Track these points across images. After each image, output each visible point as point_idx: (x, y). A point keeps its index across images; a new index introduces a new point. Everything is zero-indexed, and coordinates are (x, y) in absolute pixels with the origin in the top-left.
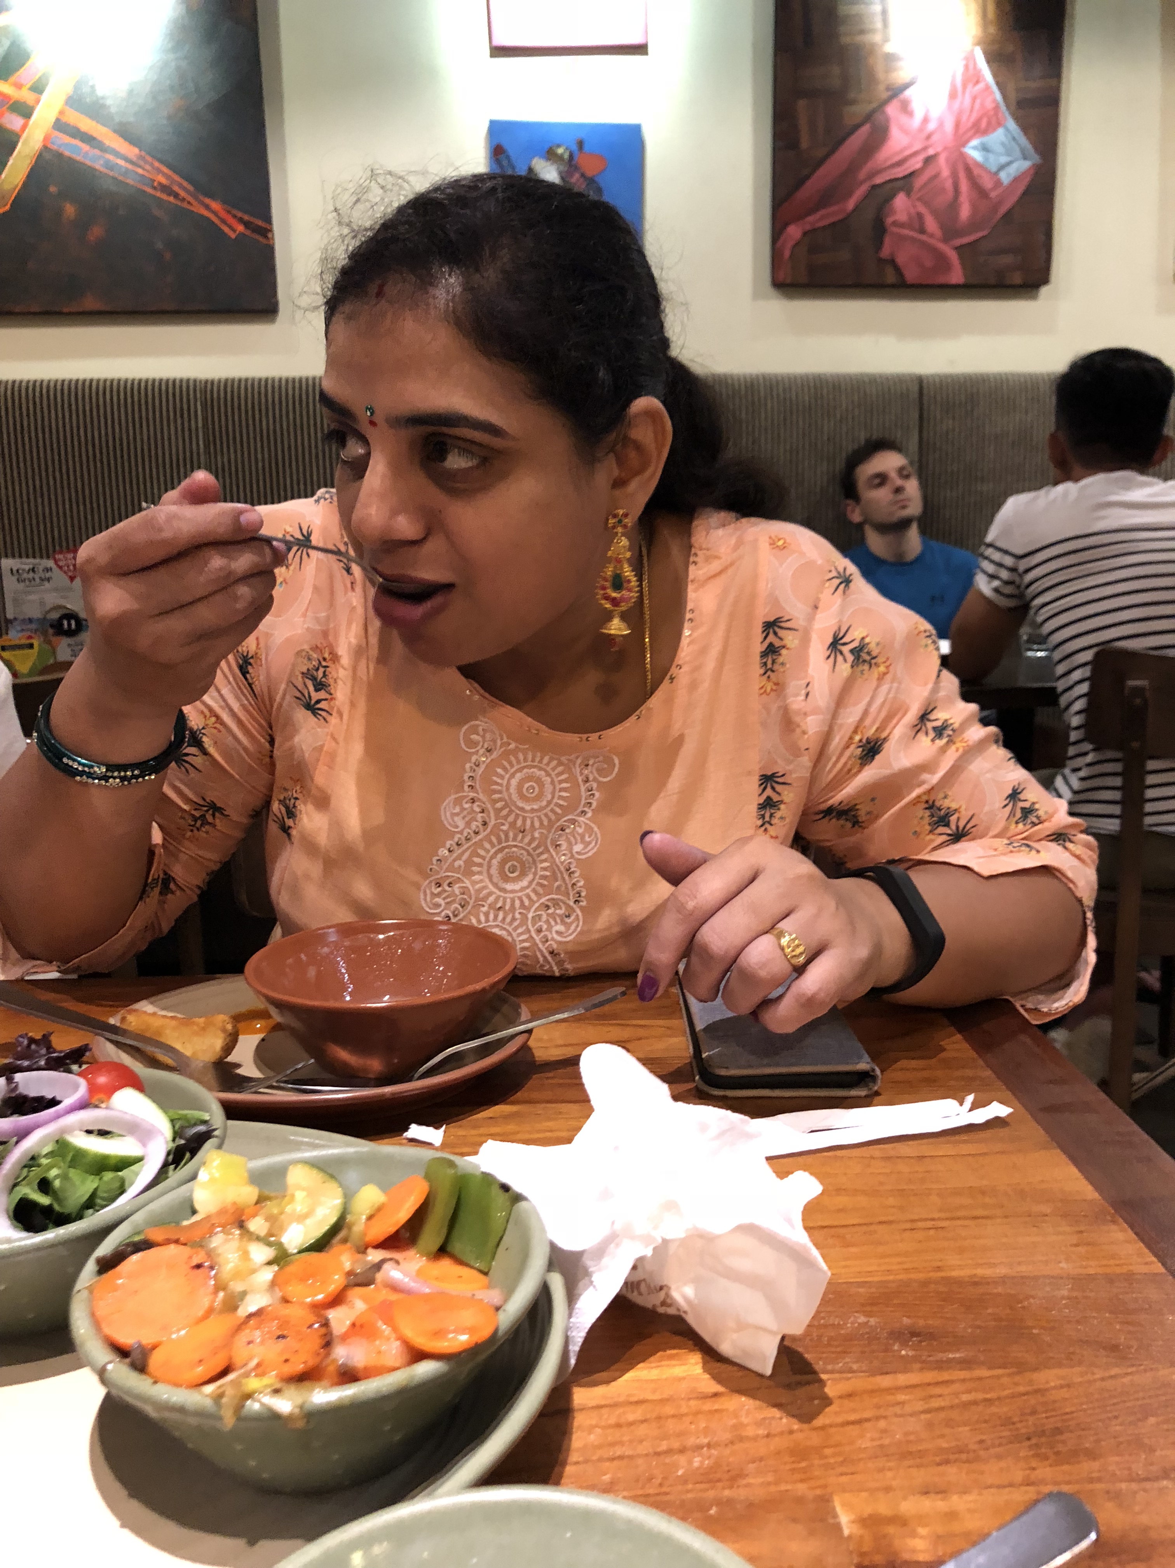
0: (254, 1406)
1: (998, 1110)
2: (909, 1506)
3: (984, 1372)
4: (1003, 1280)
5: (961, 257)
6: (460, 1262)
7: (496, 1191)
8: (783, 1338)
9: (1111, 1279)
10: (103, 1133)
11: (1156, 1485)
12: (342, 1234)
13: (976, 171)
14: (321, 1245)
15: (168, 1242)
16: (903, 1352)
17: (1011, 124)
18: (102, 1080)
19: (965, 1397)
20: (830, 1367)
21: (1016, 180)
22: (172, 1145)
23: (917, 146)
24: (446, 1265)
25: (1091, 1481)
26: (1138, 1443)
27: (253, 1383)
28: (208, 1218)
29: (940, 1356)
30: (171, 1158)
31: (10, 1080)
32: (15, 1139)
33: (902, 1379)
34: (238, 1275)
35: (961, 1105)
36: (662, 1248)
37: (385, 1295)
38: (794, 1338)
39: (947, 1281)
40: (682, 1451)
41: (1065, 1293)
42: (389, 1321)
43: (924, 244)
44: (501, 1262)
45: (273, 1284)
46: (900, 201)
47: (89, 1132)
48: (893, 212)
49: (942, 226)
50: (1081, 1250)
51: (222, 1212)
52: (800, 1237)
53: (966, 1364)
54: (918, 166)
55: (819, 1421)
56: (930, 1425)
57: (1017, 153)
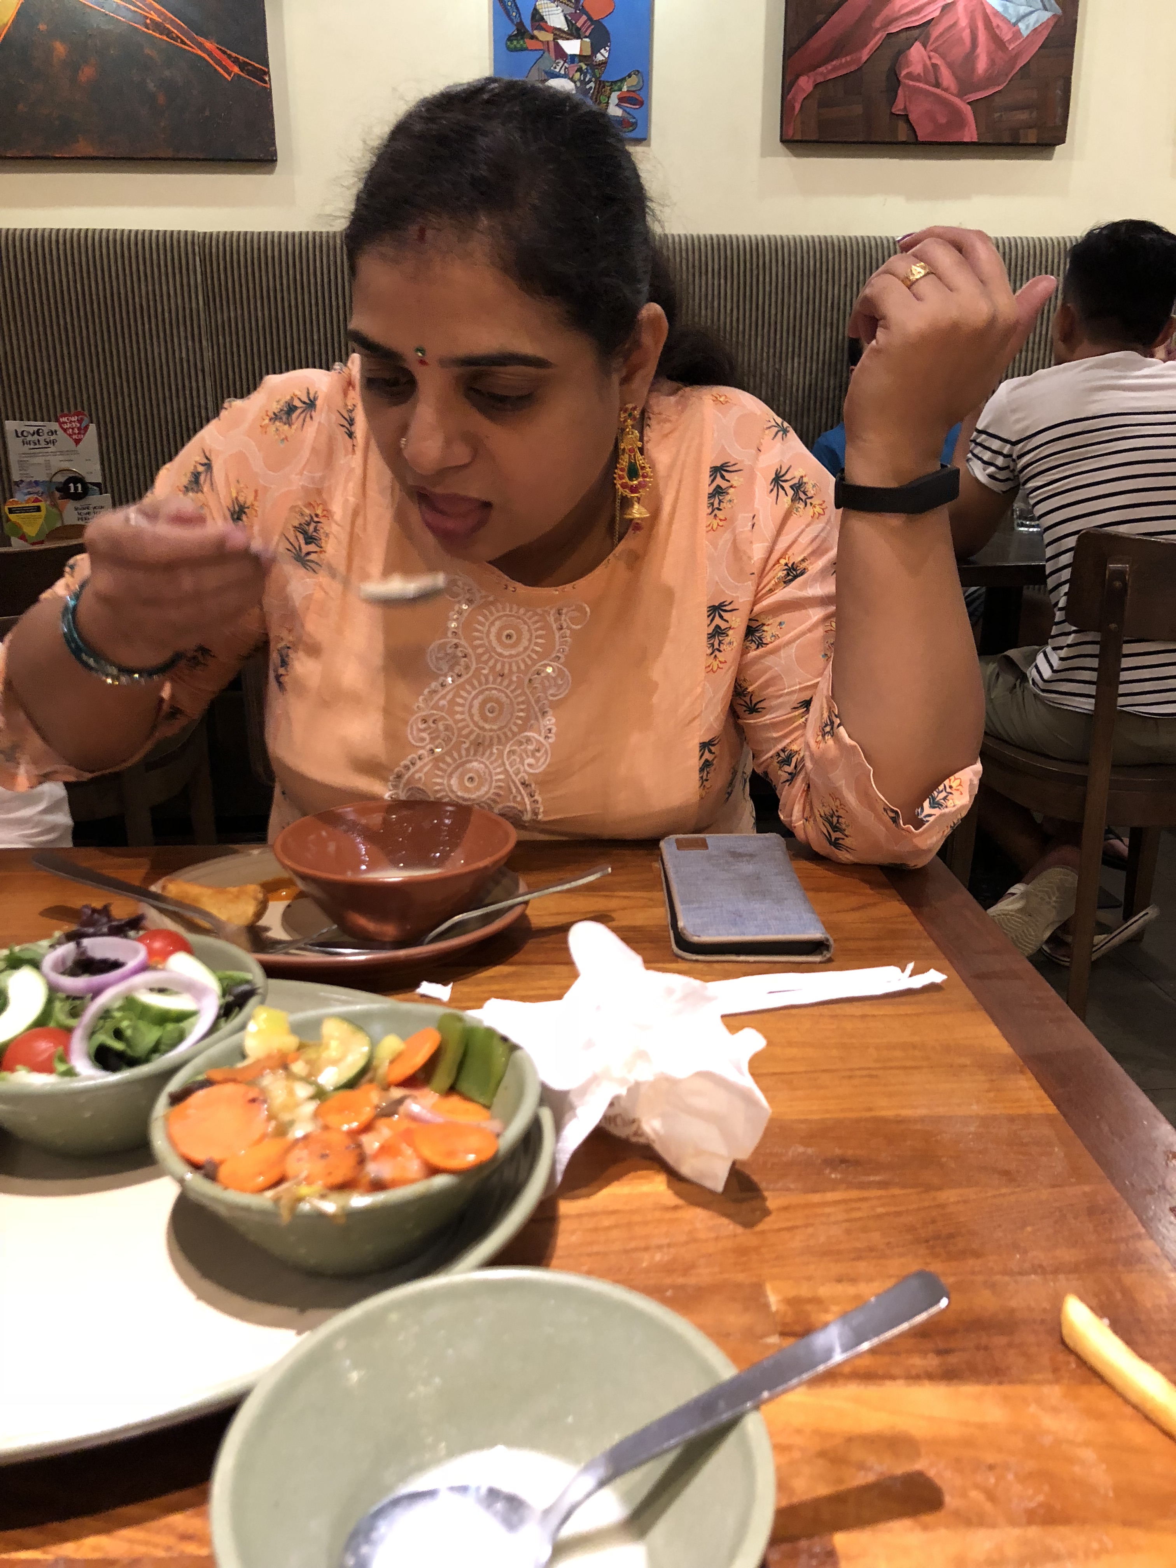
0: (305, 1207)
1: (934, 976)
2: (824, 1291)
3: (897, 1191)
4: (922, 1119)
6: (467, 1098)
7: (496, 1042)
8: (734, 1163)
9: (1011, 1119)
10: (162, 991)
11: (1025, 1278)
12: (368, 1076)
14: (352, 1084)
15: (226, 1081)
16: (833, 1176)
18: (157, 945)
19: (880, 1210)
20: (771, 1186)
22: (222, 1001)
24: (455, 1101)
25: (973, 1273)
26: (1015, 1246)
27: (304, 1190)
28: (258, 1062)
29: (866, 1179)
30: (222, 1012)
31: (78, 944)
32: (91, 995)
33: (830, 1196)
34: (286, 1107)
35: (903, 971)
36: (635, 1089)
37: (406, 1124)
38: (743, 1163)
39: (876, 1120)
40: (646, 1249)
41: (972, 1129)
42: (411, 1144)
44: (502, 1098)
45: (316, 1115)
47: (152, 990)
50: (992, 1095)
51: (269, 1057)
52: (747, 1082)
53: (883, 1185)
55: (761, 1227)
56: (848, 1232)
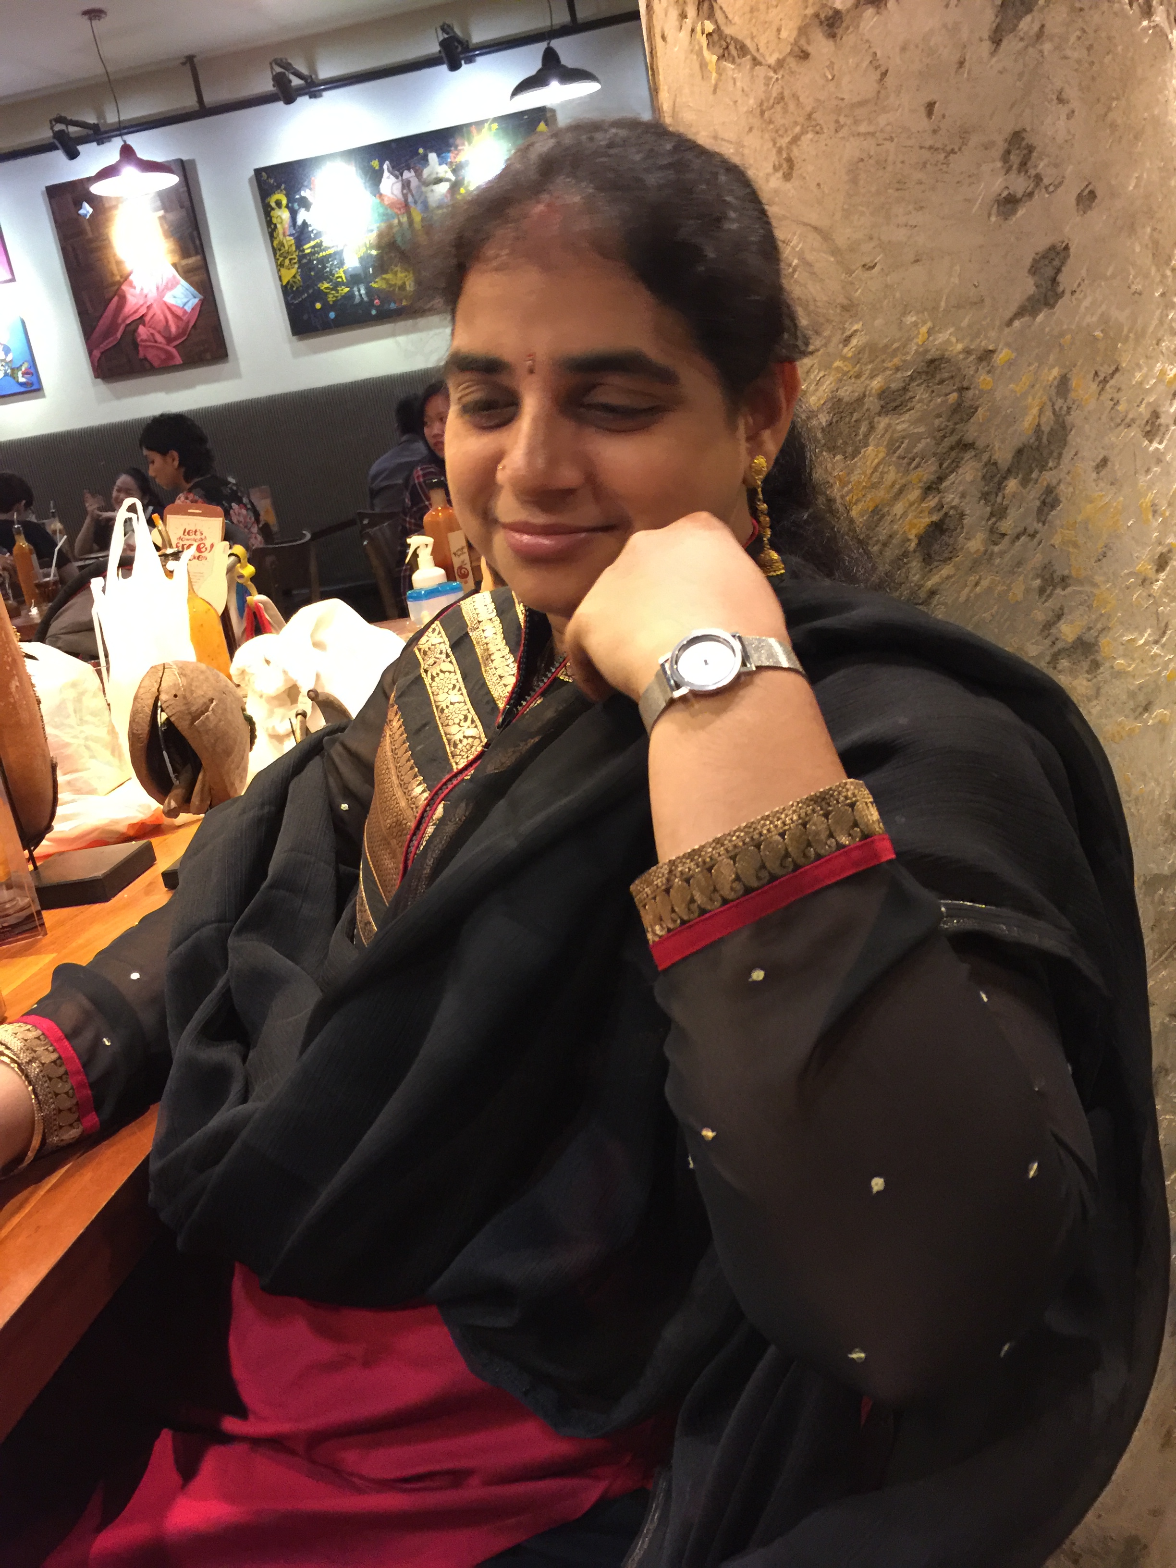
5: (178, 352)
13: (174, 309)
17: (183, 282)
21: (193, 309)
23: (141, 302)
43: (158, 348)
46: (142, 330)
48: (139, 335)
49: (164, 337)
54: (145, 311)
57: (191, 297)
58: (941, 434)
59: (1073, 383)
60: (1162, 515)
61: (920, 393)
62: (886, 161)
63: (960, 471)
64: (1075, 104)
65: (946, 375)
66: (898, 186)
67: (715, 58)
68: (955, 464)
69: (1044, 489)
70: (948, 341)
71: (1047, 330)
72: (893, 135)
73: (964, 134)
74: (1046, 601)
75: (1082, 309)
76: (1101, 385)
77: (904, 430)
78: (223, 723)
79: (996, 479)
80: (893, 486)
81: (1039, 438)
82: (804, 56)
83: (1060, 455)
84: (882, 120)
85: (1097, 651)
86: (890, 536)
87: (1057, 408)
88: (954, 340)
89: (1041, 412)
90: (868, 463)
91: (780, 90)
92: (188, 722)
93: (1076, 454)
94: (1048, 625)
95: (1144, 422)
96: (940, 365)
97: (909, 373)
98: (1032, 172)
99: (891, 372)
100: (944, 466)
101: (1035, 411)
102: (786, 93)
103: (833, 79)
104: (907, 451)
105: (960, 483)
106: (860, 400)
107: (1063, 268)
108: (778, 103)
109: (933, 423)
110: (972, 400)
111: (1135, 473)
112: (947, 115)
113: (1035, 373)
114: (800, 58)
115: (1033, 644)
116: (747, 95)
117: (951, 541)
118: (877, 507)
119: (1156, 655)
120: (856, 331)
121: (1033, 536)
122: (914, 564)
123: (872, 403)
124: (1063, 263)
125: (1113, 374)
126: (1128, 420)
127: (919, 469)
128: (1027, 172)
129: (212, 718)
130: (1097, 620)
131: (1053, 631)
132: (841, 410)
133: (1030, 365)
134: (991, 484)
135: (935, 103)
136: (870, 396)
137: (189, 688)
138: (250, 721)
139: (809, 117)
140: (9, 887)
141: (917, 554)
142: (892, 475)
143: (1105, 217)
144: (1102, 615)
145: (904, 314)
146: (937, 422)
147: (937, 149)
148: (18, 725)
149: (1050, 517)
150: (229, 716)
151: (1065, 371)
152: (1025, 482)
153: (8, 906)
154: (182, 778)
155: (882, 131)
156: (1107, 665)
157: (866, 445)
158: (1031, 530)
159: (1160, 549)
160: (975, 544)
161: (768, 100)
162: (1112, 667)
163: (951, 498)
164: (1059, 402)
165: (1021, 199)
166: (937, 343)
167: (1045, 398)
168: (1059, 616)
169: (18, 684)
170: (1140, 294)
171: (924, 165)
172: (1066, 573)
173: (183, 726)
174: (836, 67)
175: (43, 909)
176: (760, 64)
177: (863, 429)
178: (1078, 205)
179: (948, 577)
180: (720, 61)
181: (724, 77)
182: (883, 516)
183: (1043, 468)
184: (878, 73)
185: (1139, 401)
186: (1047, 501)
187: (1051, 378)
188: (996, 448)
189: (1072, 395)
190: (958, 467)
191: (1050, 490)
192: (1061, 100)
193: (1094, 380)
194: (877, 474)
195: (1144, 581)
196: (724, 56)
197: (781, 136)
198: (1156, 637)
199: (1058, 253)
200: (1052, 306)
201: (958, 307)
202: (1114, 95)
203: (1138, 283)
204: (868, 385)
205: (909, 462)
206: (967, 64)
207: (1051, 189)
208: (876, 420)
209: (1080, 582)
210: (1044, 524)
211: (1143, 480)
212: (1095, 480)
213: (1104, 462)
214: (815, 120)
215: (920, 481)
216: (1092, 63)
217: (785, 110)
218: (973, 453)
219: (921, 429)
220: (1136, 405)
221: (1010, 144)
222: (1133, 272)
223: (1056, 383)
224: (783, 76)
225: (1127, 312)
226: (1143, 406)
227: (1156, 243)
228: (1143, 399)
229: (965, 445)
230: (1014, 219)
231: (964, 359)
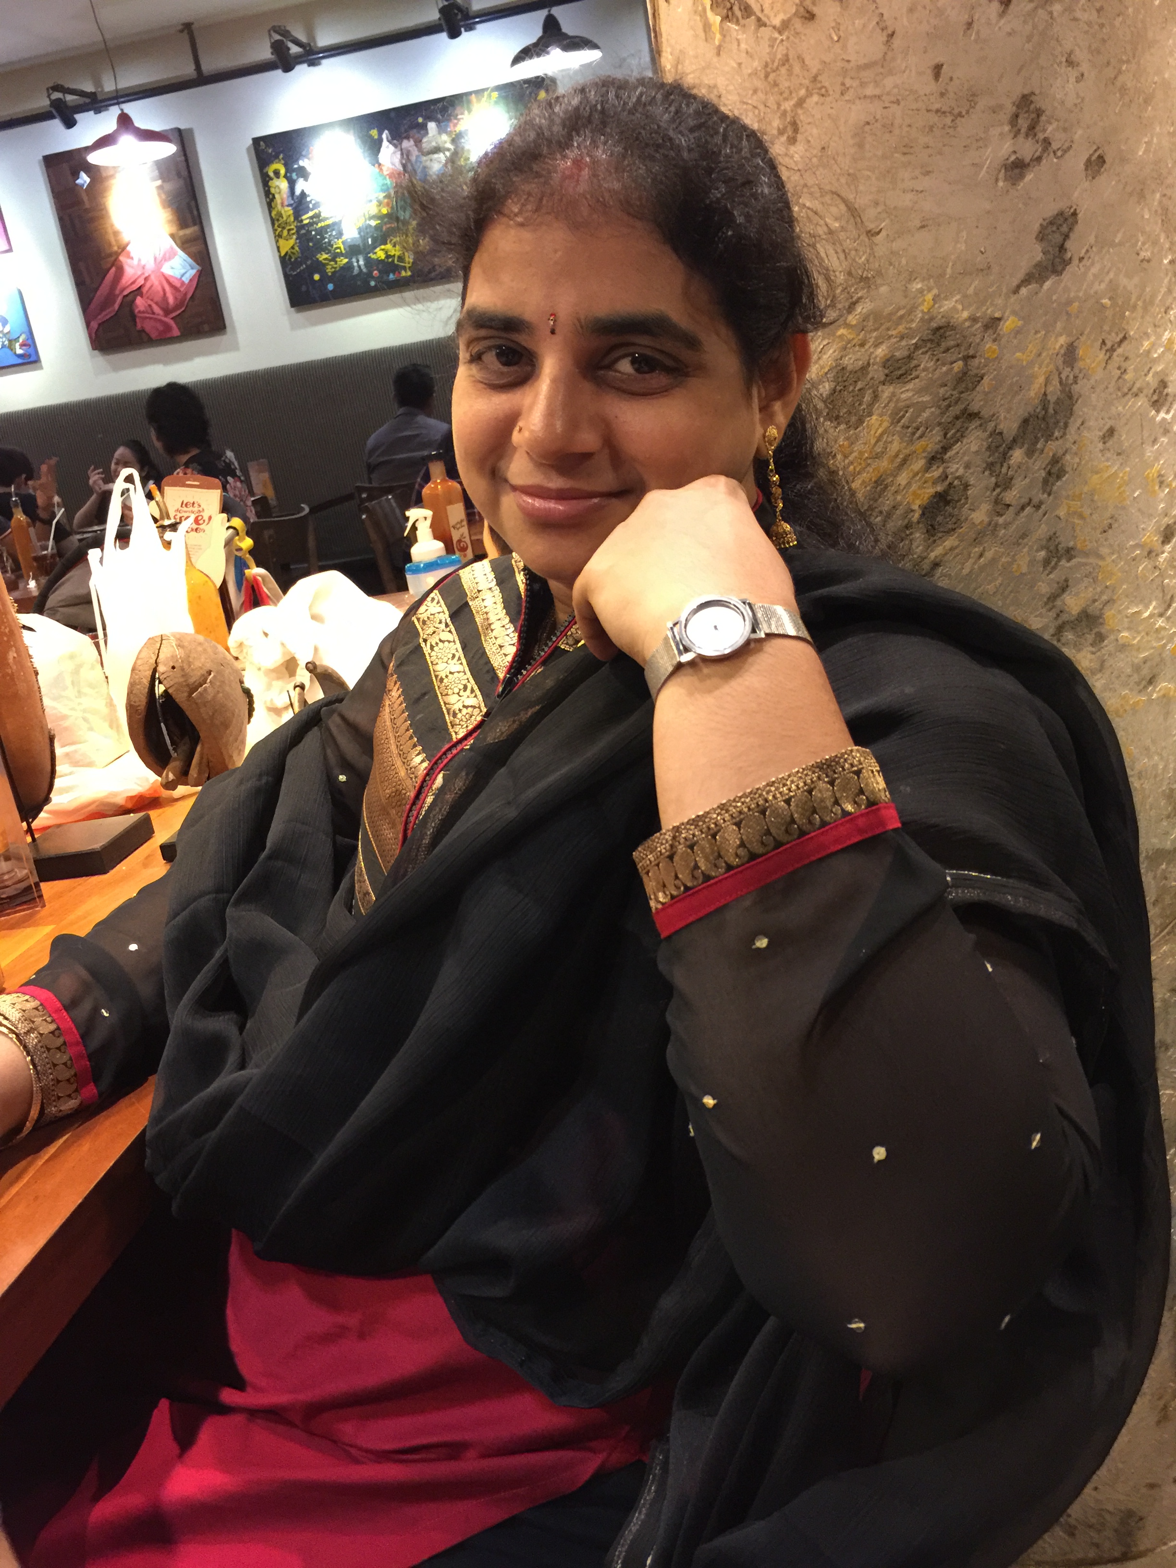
5: (176, 323)
13: (171, 280)
17: (181, 253)
21: (191, 280)
23: (139, 273)
43: (156, 319)
46: (139, 301)
48: (137, 307)
49: (162, 309)
54: (143, 282)
57: (189, 267)
58: (946, 403)
59: (1080, 352)
60: (1169, 485)
61: (925, 361)
62: (892, 124)
63: (965, 441)
64: (1085, 67)
65: (952, 343)
66: (905, 150)
67: (719, 19)
68: (959, 434)
69: (1049, 459)
70: (954, 308)
71: (1054, 297)
72: (900, 98)
73: (972, 97)
74: (1050, 573)
75: (1090, 276)
76: (1108, 354)
77: (910, 398)
78: (221, 695)
79: (1001, 449)
80: (897, 456)
81: (1045, 408)
82: (810, 16)
83: (1066, 425)
84: (889, 82)
85: (1102, 624)
86: (894, 507)
87: (1063, 376)
88: (960, 307)
89: (1047, 381)
90: (872, 432)
91: (785, 52)
92: (186, 694)
93: (1082, 424)
94: (1053, 598)
95: (1152, 391)
96: (945, 332)
97: (914, 341)
98: (1041, 136)
99: (895, 340)
100: (949, 436)
101: (1041, 380)
102: (791, 57)
103: (838, 41)
104: (912, 420)
105: (964, 454)
106: (864, 369)
107: (1071, 235)
108: (784, 65)
109: (939, 393)
110: (978, 368)
111: (1142, 443)
112: (954, 77)
113: (1043, 341)
114: (806, 18)
115: (1036, 616)
116: (751, 57)
117: (956, 511)
118: (881, 476)
119: (1162, 628)
120: (861, 298)
121: (1038, 507)
122: (918, 535)
123: (877, 372)
124: (1071, 229)
125: (1121, 341)
126: (1135, 390)
127: (924, 439)
128: (1035, 135)
129: (210, 690)
130: (1102, 593)
131: (1058, 603)
132: (845, 379)
133: (1036, 332)
134: (997, 454)
135: (942, 65)
136: (874, 365)
137: (187, 660)
138: (247, 693)
139: (815, 79)
140: (7, 858)
141: (921, 525)
142: (895, 446)
143: (1113, 183)
144: (1107, 587)
145: (910, 281)
146: (942, 391)
147: (944, 113)
148: (16, 695)
149: (1055, 488)
150: (227, 688)
151: (1072, 339)
152: (1030, 453)
153: (6, 877)
154: (179, 751)
155: (888, 94)
156: (1112, 637)
157: (870, 414)
158: (1035, 501)
159: (1166, 521)
160: (980, 515)
161: (773, 62)
162: (1117, 640)
163: (956, 468)
164: (1066, 372)
165: (1029, 164)
166: (942, 310)
167: (1051, 367)
168: (1064, 588)
169: (15, 655)
170: (1148, 261)
171: (931, 128)
172: (1071, 544)
173: (180, 698)
174: (842, 28)
175: (41, 881)
176: (765, 25)
177: (867, 398)
178: (1086, 169)
179: (952, 549)
180: (723, 25)
181: (728, 39)
182: (886, 487)
183: (1049, 437)
184: (885, 33)
185: (1146, 370)
186: (1052, 471)
187: (1057, 347)
188: (1002, 417)
189: (1080, 364)
190: (962, 436)
191: (1056, 460)
192: (1070, 63)
193: (1101, 349)
194: (881, 444)
195: (1150, 553)
196: (728, 16)
197: (786, 99)
198: (1161, 610)
199: (1066, 219)
200: (1058, 273)
201: (963, 274)
202: (1124, 58)
203: (1147, 250)
204: (872, 353)
205: (913, 432)
206: (975, 26)
207: (1059, 153)
208: (880, 389)
209: (1086, 555)
210: (1049, 494)
211: (1150, 452)
212: (1101, 451)
213: (1111, 432)
214: (821, 82)
215: (924, 451)
216: (1102, 26)
217: (790, 72)
218: (978, 423)
219: (926, 398)
220: (1143, 373)
221: (1018, 107)
222: (1141, 239)
223: (1062, 351)
224: (788, 38)
225: (1136, 280)
226: (1151, 375)
227: (1166, 210)
228: (1151, 368)
229: (970, 415)
230: (1022, 184)
231: (969, 327)
